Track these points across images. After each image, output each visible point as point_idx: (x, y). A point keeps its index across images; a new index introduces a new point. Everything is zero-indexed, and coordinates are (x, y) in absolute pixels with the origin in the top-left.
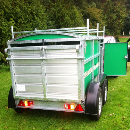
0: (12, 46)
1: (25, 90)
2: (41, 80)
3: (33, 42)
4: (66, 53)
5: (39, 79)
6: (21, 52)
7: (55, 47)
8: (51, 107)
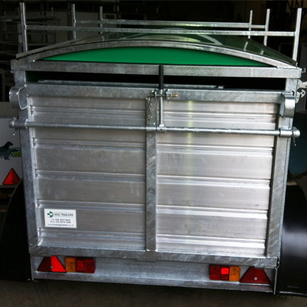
0: (33, 77)
1: (75, 226)
2: (138, 194)
3: (120, 70)
4: (235, 113)
5: (132, 192)
6: (70, 100)
7: (203, 95)
8: (158, 272)
